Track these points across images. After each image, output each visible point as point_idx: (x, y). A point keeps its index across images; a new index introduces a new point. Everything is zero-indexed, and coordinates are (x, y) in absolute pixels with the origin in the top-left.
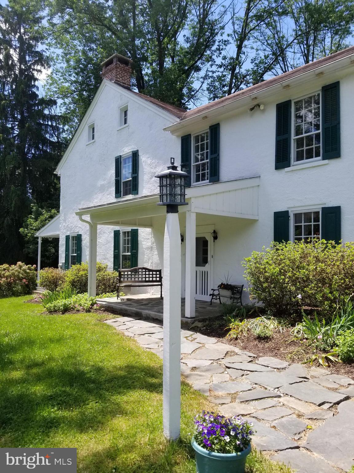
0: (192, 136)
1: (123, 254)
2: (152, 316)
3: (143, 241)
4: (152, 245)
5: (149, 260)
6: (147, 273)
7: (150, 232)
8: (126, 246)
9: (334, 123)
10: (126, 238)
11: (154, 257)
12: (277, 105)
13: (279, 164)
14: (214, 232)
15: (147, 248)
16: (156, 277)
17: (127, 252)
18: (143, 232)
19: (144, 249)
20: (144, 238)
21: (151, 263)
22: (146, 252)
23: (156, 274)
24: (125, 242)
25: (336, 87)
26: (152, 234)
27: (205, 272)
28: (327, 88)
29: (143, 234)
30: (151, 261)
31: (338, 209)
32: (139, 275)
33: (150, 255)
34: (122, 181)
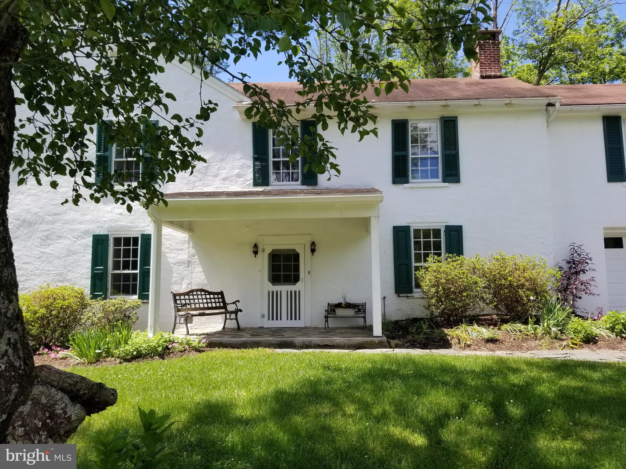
1: (113, 272)
2: (314, 342)
3: (168, 253)
4: (189, 259)
5: (182, 279)
6: (208, 296)
7: (187, 239)
8: (122, 259)
9: (453, 152)
10: (122, 248)
11: (195, 275)
12: (392, 121)
13: (397, 179)
14: (313, 244)
15: (178, 263)
16: (219, 302)
17: (124, 269)
18: (168, 240)
19: (172, 263)
20: (171, 249)
21: (188, 284)
22: (175, 268)
23: (218, 298)
24: (117, 254)
25: (454, 120)
26: (189, 243)
27: (295, 292)
28: (446, 119)
29: (168, 242)
30: (186, 281)
31: (460, 228)
32: (198, 299)
33: (185, 273)
34: (114, 159)
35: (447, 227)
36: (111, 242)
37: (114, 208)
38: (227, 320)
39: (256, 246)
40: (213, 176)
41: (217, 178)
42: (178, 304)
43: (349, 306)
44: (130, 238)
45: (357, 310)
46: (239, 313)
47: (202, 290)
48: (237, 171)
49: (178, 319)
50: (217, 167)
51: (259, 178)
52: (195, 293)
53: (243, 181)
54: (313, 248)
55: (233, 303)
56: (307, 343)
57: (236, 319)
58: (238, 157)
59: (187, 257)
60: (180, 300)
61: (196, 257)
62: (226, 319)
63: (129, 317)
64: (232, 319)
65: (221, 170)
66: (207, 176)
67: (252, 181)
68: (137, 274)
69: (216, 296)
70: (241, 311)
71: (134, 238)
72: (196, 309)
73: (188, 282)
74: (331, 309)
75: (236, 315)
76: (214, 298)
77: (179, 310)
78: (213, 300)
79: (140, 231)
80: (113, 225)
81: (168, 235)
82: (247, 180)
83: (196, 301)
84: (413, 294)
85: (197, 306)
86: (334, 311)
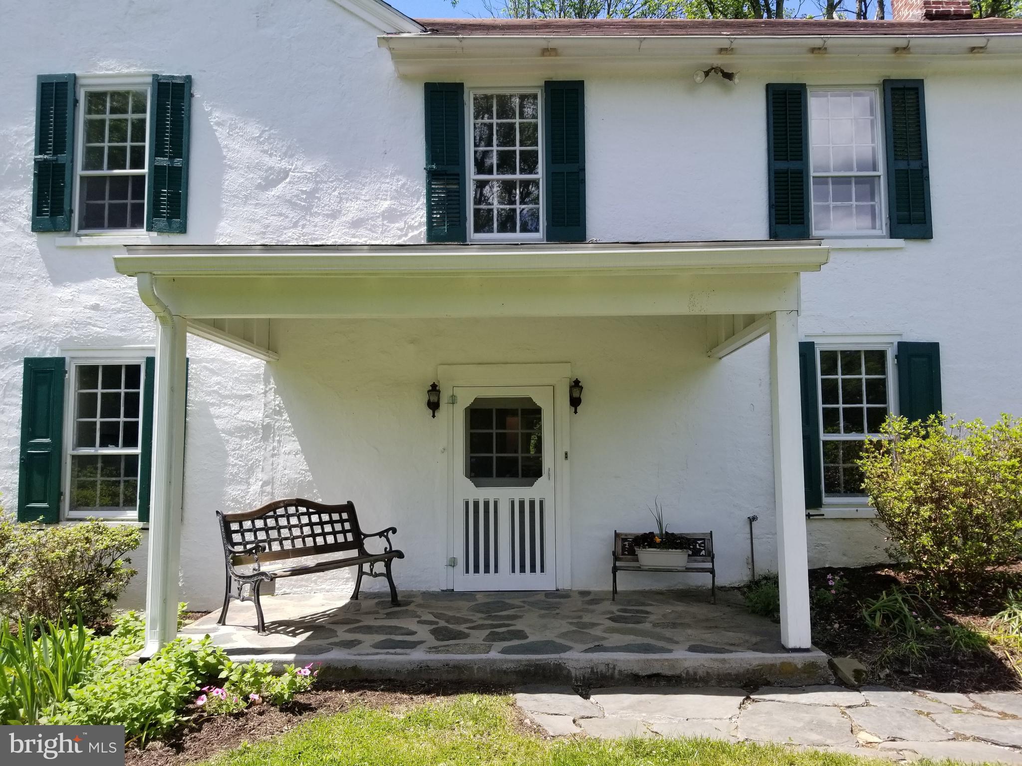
0: (466, 90)
1: (75, 453)
2: (621, 666)
3: (213, 405)
4: (267, 420)
5: (251, 470)
6: (315, 518)
7: (262, 370)
8: (98, 420)
9: (915, 165)
10: (100, 391)
11: (281, 461)
12: (768, 86)
13: (781, 228)
14: (576, 385)
15: (239, 429)
16: (344, 532)
17: (103, 444)
18: (213, 372)
19: (223, 431)
20: (220, 395)
21: (265, 484)
22: (233, 442)
23: (342, 521)
24: (86, 405)
25: (917, 89)
26: (267, 382)
27: (532, 503)
28: (894, 86)
29: (215, 379)
30: (260, 475)
31: (933, 348)
32: (290, 527)
33: (257, 455)
34: (79, 171)
35: (902, 346)
36: (72, 378)
37: (80, 292)
38: (364, 577)
39: (434, 389)
40: (328, 216)
41: (337, 222)
42: (234, 544)
43: (672, 541)
44: (119, 367)
45: (690, 552)
46: (395, 561)
47: (299, 503)
48: (386, 204)
49: (235, 585)
50: (336, 193)
51: (441, 221)
52: (280, 511)
53: (401, 230)
54: (576, 395)
55: (381, 534)
56: (602, 668)
57: (388, 575)
58: (390, 169)
59: (261, 415)
60: (242, 531)
61: (285, 416)
62: (361, 573)
63: (110, 571)
64: (376, 575)
65: (347, 199)
66: (312, 215)
67: (424, 229)
68: (137, 456)
69: (336, 517)
70: (400, 555)
71: (128, 367)
72: (284, 555)
73: (265, 478)
74: (624, 546)
75: (388, 566)
76: (331, 522)
77: (237, 561)
78: (328, 528)
79: (143, 349)
80: (75, 333)
81: (213, 360)
82: (412, 228)
83: (285, 533)
84: (823, 511)
85: (287, 545)
86: (632, 552)
